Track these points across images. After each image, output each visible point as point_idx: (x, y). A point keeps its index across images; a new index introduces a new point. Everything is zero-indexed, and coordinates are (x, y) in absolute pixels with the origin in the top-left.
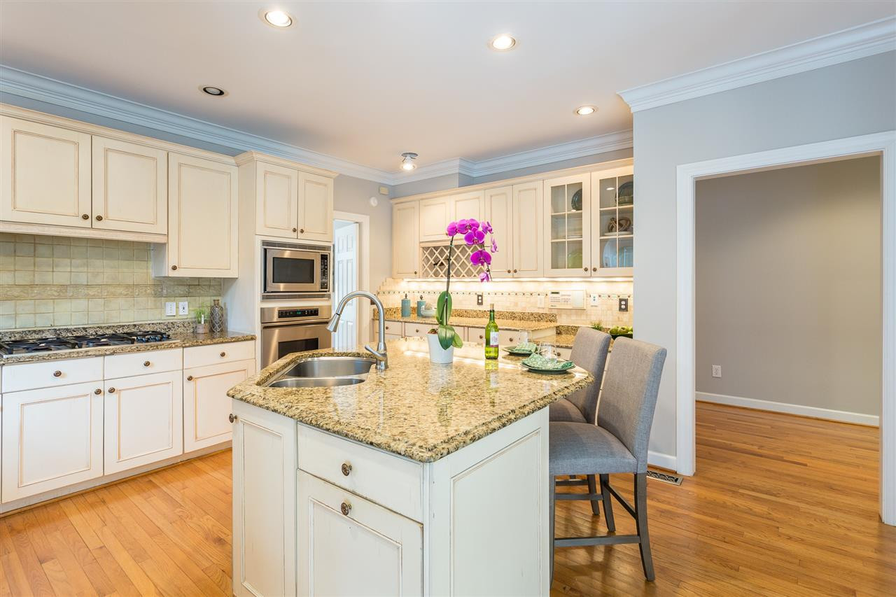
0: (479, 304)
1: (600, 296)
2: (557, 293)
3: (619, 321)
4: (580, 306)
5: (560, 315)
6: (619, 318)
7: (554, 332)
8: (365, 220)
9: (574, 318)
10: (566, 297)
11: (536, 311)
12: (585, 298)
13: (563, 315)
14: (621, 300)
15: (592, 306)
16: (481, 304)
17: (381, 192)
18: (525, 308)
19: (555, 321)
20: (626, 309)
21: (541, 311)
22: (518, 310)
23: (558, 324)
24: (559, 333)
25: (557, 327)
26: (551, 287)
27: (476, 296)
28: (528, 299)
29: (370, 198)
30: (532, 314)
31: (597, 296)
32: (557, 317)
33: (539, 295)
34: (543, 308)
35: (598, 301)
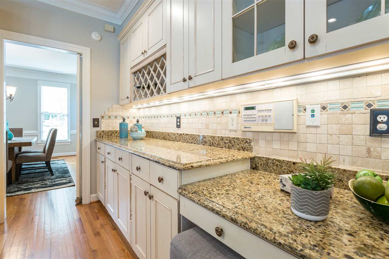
0: (178, 126)
1: (324, 108)
2: (253, 108)
4: (285, 126)
5: (257, 141)
6: (369, 151)
7: (247, 166)
8: (86, 52)
9: (277, 146)
10: (265, 114)
11: (227, 134)
12: (296, 113)
13: (260, 141)
15: (308, 127)
16: (180, 126)
17: (106, 29)
18: (216, 130)
19: (250, 149)
21: (232, 135)
22: (209, 133)
23: (252, 155)
24: (254, 168)
25: (252, 159)
26: (245, 100)
27: (176, 118)
28: (219, 120)
29: (91, 32)
30: (222, 139)
31: (318, 109)
32: (252, 144)
33: (231, 113)
34: (236, 131)
35: (320, 118)
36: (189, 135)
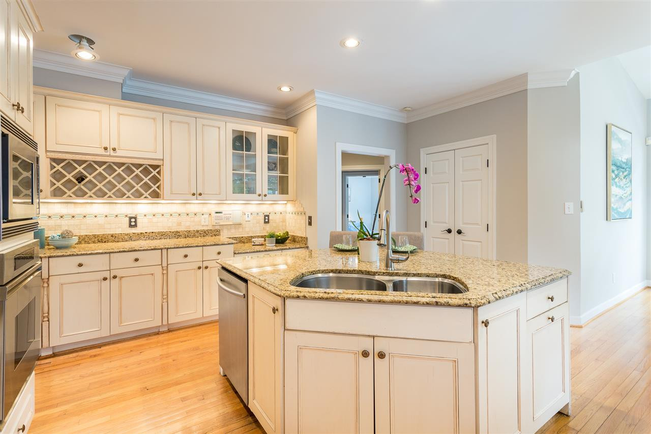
0: (131, 226)
1: (251, 214)
2: (220, 213)
3: (264, 230)
4: (238, 221)
5: (223, 230)
6: (264, 228)
9: (233, 231)
10: (227, 216)
11: (200, 228)
12: (242, 215)
13: (225, 230)
14: (265, 216)
15: (246, 221)
16: (136, 226)
18: (189, 226)
20: (268, 222)
21: (205, 228)
22: (182, 228)
26: (214, 208)
27: (127, 219)
28: (192, 219)
30: (198, 231)
31: (250, 214)
32: (221, 231)
33: (203, 215)
34: (207, 226)
35: (251, 217)
36: (155, 233)
